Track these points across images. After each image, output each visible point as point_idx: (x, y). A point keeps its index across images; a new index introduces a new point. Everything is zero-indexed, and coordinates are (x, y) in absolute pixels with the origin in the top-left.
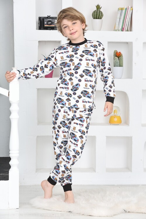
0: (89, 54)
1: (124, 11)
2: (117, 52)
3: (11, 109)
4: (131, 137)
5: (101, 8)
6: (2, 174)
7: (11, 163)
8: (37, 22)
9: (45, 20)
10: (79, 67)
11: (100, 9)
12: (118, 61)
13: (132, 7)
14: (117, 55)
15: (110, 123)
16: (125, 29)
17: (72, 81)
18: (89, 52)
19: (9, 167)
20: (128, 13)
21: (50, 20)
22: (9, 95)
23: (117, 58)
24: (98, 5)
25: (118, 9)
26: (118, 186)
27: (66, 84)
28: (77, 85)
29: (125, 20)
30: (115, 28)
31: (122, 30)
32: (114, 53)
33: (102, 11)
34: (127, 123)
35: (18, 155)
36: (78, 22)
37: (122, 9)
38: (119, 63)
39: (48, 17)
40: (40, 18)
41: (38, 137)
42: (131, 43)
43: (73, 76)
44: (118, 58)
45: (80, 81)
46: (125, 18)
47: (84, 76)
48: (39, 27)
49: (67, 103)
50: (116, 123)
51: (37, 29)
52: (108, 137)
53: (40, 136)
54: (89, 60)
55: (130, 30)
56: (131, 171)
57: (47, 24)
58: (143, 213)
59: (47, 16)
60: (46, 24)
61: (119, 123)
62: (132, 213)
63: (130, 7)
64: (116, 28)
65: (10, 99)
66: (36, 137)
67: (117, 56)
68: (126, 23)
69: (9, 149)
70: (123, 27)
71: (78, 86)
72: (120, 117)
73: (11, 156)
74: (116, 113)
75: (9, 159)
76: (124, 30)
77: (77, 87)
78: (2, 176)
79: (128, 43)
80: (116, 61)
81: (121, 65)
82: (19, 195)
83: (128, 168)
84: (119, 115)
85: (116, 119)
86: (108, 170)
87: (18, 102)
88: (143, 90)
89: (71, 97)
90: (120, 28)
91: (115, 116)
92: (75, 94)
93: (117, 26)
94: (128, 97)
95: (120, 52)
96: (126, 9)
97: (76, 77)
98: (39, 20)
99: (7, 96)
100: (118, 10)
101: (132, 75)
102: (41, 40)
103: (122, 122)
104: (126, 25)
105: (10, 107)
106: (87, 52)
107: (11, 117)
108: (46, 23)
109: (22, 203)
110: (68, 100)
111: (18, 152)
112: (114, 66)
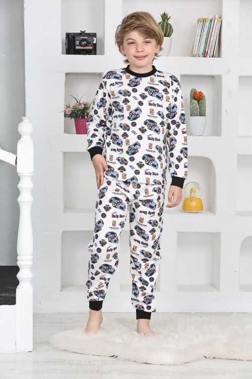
0: (156, 95)
1: (207, 24)
2: (196, 92)
3: (20, 185)
4: (219, 234)
5: (169, 18)
6: (4, 294)
7: (19, 276)
8: (62, 42)
9: (76, 38)
10: (138, 114)
11: (167, 21)
12: (198, 107)
13: (220, 18)
14: (196, 97)
15: (183, 209)
16: (209, 53)
17: (127, 138)
18: (156, 92)
19: (17, 283)
20: (214, 27)
21: (84, 38)
22: (16, 163)
23: (196, 101)
24: (165, 14)
25: (198, 20)
26: (196, 314)
27: (118, 144)
28: (135, 145)
29: (209, 39)
30: (192, 52)
31: (205, 55)
32: (191, 93)
33: (171, 24)
34: (211, 209)
35: (31, 263)
36: (153, 41)
37: (204, 21)
38: (198, 110)
39: (82, 34)
40: (68, 35)
41: (64, 232)
42: (220, 77)
43: (128, 130)
44: (198, 101)
45: (140, 138)
46: (210, 35)
47: (146, 130)
48: (66, 49)
49: (120, 174)
50: (194, 210)
51: (63, 53)
52: (180, 234)
53: (68, 231)
54: (155, 105)
55: (217, 55)
56: (219, 290)
57: (80, 45)
58: (236, 360)
59: (80, 32)
60: (78, 45)
61: (199, 209)
62: (220, 360)
63: (217, 16)
64: (195, 52)
65: (19, 170)
66: (61, 233)
67: (195, 99)
68: (211, 44)
69: (17, 253)
70: (206, 50)
71: (137, 146)
72: (200, 199)
73: (19, 264)
74: (193, 193)
75: (16, 269)
76: (208, 56)
77: (135, 148)
78: (5, 297)
79: (213, 77)
80: (194, 107)
81: (202, 114)
82: (34, 329)
83: (214, 285)
84: (198, 197)
85: (194, 204)
86: (181, 288)
87: (32, 174)
88: (238, 155)
89: (126, 164)
90: (202, 51)
91: (192, 199)
92: (132, 159)
93: (196, 48)
94: (214, 167)
95: (200, 92)
96: (211, 21)
97: (134, 132)
98: (66, 38)
99: (14, 164)
100: (198, 22)
101: (221, 130)
102: (69, 71)
103: (204, 208)
104: (210, 46)
105: (18, 183)
106: (152, 90)
107: (20, 199)
108: (77, 42)
109: (38, 343)
110: (122, 169)
111: (32, 257)
112: (191, 116)
